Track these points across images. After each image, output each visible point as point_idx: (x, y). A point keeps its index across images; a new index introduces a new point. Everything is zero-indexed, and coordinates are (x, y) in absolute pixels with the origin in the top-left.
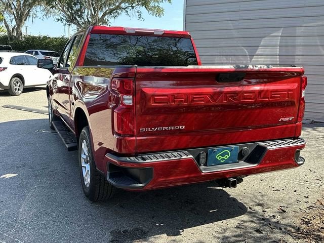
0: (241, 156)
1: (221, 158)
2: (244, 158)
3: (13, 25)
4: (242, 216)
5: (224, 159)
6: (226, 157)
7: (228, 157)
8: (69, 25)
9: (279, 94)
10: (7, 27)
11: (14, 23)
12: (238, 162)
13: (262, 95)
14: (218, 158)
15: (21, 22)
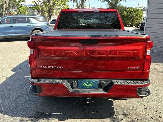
0: (100, 86)
1: (87, 85)
2: (103, 88)
3: (80, 4)
4: (106, 119)
5: (88, 86)
6: (90, 85)
7: (91, 85)
8: (104, 2)
9: (126, 52)
10: (77, 4)
11: (81, 2)
12: (99, 89)
13: (112, 53)
14: (85, 85)
15: (83, 2)
